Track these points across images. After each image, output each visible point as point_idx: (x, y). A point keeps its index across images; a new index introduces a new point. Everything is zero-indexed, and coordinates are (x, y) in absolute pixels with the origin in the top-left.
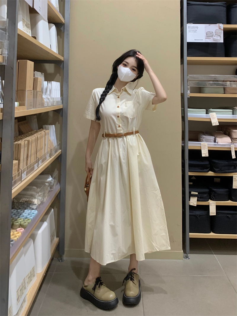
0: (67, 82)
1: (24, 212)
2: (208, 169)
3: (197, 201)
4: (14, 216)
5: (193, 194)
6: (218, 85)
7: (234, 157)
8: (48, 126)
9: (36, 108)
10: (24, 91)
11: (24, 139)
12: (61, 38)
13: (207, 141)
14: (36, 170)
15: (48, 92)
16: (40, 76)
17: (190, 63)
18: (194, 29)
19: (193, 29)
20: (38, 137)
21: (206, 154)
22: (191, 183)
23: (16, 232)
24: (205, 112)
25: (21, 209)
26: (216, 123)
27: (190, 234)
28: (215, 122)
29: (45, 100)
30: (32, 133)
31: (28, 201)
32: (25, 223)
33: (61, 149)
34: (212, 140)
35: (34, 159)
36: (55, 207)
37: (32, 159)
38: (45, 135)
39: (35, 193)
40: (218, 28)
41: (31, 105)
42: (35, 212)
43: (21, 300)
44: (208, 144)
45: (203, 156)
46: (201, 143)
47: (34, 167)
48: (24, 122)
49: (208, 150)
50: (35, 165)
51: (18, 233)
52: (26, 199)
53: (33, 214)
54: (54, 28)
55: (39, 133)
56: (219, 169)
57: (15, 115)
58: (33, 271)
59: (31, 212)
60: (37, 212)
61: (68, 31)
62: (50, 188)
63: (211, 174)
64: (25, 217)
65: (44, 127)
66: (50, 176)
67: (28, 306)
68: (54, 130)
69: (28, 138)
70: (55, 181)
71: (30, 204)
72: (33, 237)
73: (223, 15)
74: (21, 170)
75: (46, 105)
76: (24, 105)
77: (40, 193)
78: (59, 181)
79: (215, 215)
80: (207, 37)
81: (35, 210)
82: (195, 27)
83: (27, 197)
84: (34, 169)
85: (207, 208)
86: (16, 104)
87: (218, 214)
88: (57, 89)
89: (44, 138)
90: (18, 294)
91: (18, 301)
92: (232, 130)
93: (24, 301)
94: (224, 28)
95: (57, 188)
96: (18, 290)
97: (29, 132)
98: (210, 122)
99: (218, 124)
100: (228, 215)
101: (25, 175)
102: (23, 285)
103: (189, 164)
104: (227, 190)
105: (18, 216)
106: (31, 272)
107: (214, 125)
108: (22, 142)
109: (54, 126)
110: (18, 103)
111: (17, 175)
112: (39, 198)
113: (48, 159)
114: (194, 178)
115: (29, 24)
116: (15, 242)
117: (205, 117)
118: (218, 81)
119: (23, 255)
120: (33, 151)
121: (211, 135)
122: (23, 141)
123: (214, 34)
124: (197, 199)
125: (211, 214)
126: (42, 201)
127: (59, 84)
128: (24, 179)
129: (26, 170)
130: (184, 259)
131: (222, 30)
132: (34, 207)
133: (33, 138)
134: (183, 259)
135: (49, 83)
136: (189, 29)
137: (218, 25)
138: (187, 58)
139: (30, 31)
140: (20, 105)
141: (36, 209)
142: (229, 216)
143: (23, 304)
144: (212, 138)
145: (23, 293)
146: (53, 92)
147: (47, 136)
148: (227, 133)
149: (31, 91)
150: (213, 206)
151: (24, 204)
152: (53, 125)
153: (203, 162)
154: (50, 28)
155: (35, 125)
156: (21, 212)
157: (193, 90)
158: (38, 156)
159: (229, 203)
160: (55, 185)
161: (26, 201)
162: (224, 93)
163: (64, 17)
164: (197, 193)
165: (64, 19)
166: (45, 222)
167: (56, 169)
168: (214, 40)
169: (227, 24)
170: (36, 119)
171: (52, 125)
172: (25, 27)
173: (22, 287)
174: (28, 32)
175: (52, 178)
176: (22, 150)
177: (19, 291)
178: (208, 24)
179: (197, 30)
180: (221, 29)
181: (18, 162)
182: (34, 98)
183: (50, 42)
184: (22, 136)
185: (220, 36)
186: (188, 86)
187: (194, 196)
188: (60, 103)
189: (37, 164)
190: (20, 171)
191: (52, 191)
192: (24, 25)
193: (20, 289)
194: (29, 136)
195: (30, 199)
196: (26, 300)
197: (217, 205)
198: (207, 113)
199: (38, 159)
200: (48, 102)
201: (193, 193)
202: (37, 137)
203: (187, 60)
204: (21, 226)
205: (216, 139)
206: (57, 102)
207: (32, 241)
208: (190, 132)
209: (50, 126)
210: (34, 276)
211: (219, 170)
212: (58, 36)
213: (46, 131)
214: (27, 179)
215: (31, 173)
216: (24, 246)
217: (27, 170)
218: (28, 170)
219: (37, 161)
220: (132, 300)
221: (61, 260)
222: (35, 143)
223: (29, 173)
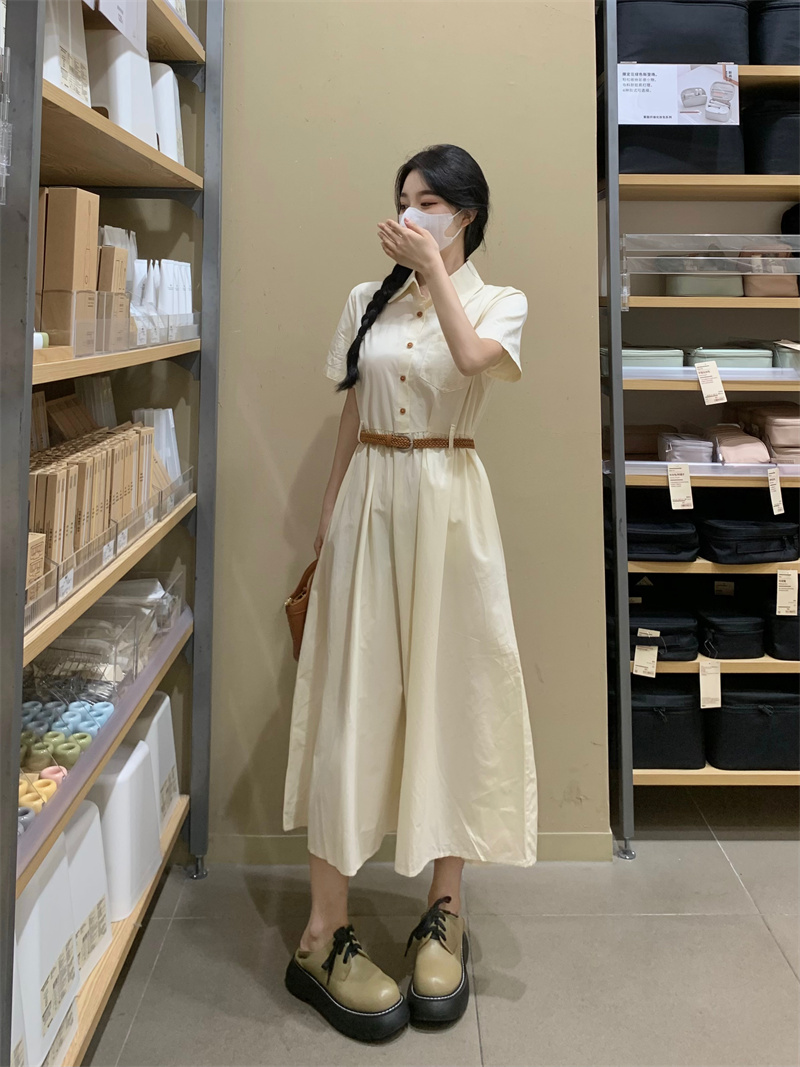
0: (216, 262)
1: (66, 710)
2: (693, 549)
3: (658, 660)
4: (33, 723)
5: (643, 635)
6: (723, 266)
7: (778, 508)
8: (152, 411)
9: (107, 351)
10: (65, 292)
11: (67, 460)
12: (193, 112)
13: (687, 457)
14: (107, 566)
15: (150, 296)
16: (122, 242)
17: (628, 195)
18: (642, 82)
19: (638, 82)
20: (116, 452)
21: (686, 502)
22: (638, 600)
23: (41, 781)
24: (681, 360)
25: (57, 700)
26: (719, 396)
27: (636, 772)
28: (714, 394)
29: (139, 325)
30: (96, 438)
31: (81, 671)
32: (71, 748)
33: (195, 492)
34: (704, 455)
35: (101, 528)
36: (176, 690)
37: (95, 528)
38: (141, 442)
39: (108, 644)
40: (722, 76)
41: (90, 342)
42: (106, 709)
43: (58, 1017)
44: (690, 467)
45: (674, 507)
46: (666, 467)
47: (101, 553)
48: (68, 398)
49: (693, 488)
50: (106, 547)
51: (48, 784)
52: (74, 666)
53: (100, 715)
54: (168, 77)
55: (120, 436)
56: (728, 552)
57: (33, 379)
58: (100, 913)
59: (91, 710)
60: (112, 707)
61: (217, 87)
62: (159, 625)
63: (702, 566)
64: (70, 726)
65: (136, 418)
66: (159, 583)
67: (82, 1039)
68: (172, 425)
69: (79, 454)
70: (174, 600)
71: (89, 681)
72: (99, 796)
73: (739, 33)
74: (57, 564)
75: (141, 340)
76: (65, 342)
77: (123, 645)
78: (190, 601)
79: (719, 705)
80: (685, 106)
81: (105, 703)
82: (645, 74)
83: (78, 656)
84: (101, 563)
85: (692, 682)
86: (39, 339)
87: (727, 704)
88: (181, 287)
89: (135, 454)
90: (46, 998)
91: (48, 1022)
92: (771, 418)
93: (68, 1020)
94: (739, 76)
95: (182, 626)
96: (47, 982)
97: (86, 432)
98: (699, 393)
99: (725, 401)
100: (761, 707)
101: (72, 582)
102: (65, 964)
103: (628, 534)
104: (759, 620)
105: (46, 726)
106: (91, 920)
107: (709, 402)
108: (60, 470)
109: (170, 410)
110: (46, 334)
111: (43, 582)
112: (119, 659)
113: (151, 524)
114: (646, 582)
115: (83, 67)
116: (37, 815)
117: (681, 377)
118: (722, 254)
119: (65, 859)
120: (98, 499)
121: (700, 434)
122: (64, 465)
123: (709, 98)
124: (659, 654)
125: (705, 705)
126: (131, 671)
127: (189, 268)
128: (66, 595)
129: (72, 566)
130: (615, 858)
131: (734, 82)
132: (104, 691)
133: (99, 455)
134: (611, 860)
135: (154, 264)
136: (626, 82)
137: (720, 66)
138: (618, 179)
139: (88, 89)
140: (52, 342)
141: (109, 699)
142: (766, 708)
143: (64, 1030)
144: (705, 447)
145: (63, 994)
146: (168, 295)
147: (145, 448)
148: (755, 427)
149: (91, 295)
150: (710, 676)
151: (66, 681)
152: (169, 408)
153: (674, 527)
154: (154, 79)
155: (104, 407)
156: (59, 709)
157: (641, 286)
158: (116, 515)
159: (766, 664)
160: (174, 614)
161: (74, 673)
162: (744, 296)
163: (203, 40)
164: (657, 634)
165: (205, 49)
166: (141, 742)
167: (179, 560)
168: (708, 116)
169: (750, 64)
170: (110, 389)
171: (164, 408)
172: (70, 76)
173: (62, 973)
174: (78, 93)
175: (165, 590)
176: (60, 497)
177: (50, 986)
178: (689, 65)
179: (650, 82)
180: (730, 80)
181: (44, 540)
182: (102, 318)
183: (158, 128)
184: (59, 450)
185: (727, 103)
186: (623, 275)
187: (648, 642)
188: (193, 332)
189: (112, 543)
190: (53, 568)
191: (164, 634)
192: (67, 68)
193: (54, 980)
194: (85, 447)
195: (89, 665)
196: (75, 1016)
197: (725, 672)
198: (686, 363)
199: (117, 526)
200: (148, 331)
201: (642, 632)
202: (110, 450)
203: (620, 185)
204: (57, 759)
205: (718, 449)
206: (182, 330)
207: (95, 809)
208: (629, 429)
209: (155, 412)
210: (102, 932)
211: (730, 555)
212: (185, 106)
213: (142, 430)
214: (76, 595)
215: (92, 575)
216: (67, 829)
217: (78, 564)
218: (81, 565)
219: (113, 535)
220: (437, 1007)
221: (197, 873)
222: (104, 472)
223: (85, 575)
